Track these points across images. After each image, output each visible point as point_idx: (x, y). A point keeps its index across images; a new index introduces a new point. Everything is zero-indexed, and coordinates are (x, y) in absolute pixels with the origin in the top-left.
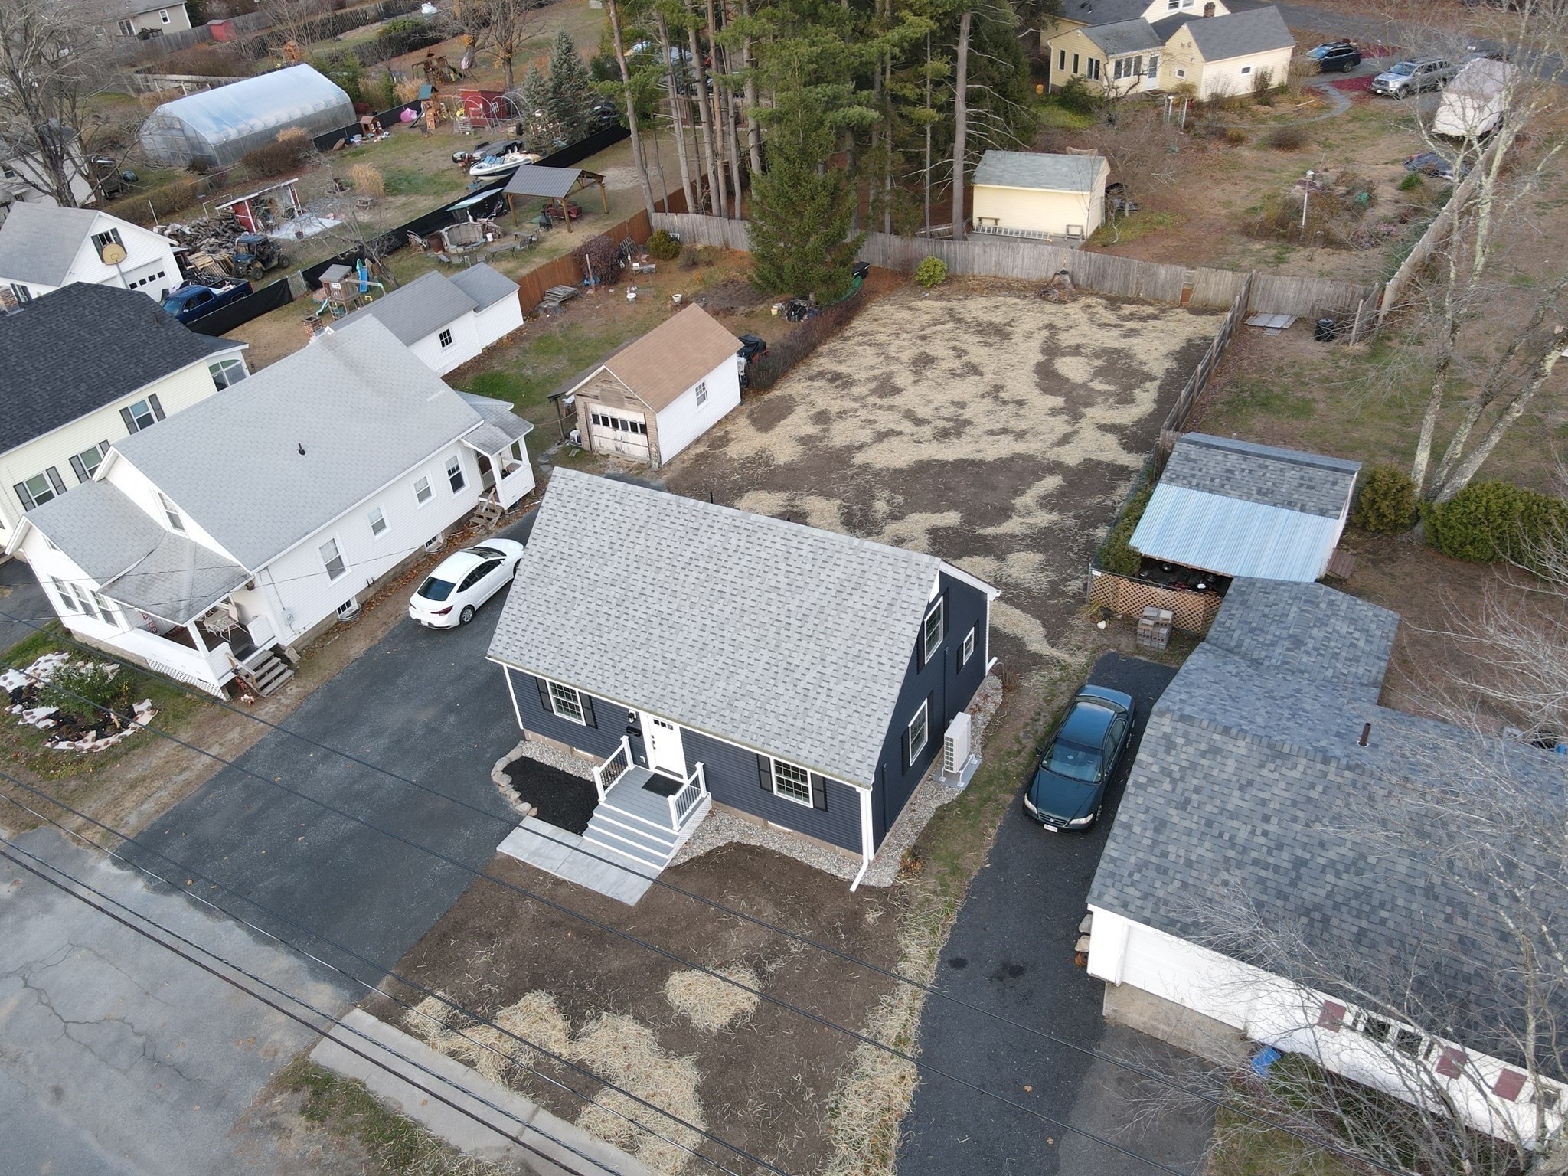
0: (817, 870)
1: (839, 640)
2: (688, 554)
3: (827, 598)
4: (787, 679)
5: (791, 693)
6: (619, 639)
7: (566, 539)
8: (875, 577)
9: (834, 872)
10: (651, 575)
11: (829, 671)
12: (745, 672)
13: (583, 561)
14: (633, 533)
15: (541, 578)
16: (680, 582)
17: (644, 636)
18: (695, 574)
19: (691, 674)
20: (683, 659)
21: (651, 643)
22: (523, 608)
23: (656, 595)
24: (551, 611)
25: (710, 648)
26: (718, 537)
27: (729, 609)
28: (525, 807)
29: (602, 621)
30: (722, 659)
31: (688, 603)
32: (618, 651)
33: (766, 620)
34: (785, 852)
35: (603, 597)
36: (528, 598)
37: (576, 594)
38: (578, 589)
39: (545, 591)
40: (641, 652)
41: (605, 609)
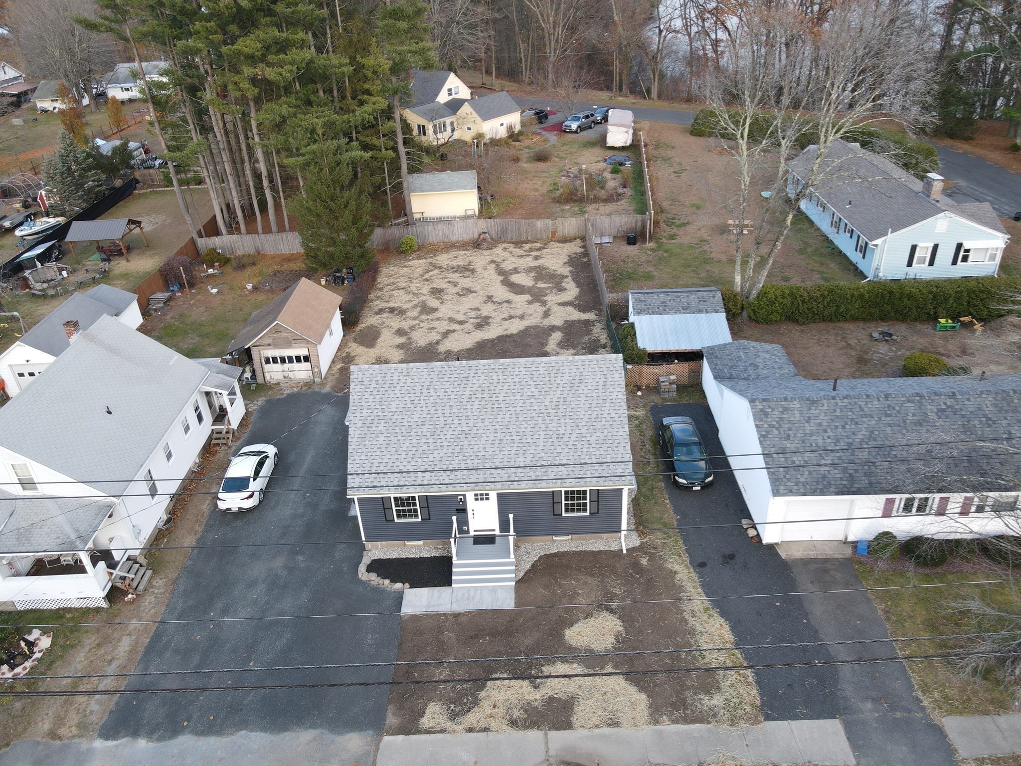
0: (597, 552)
1: (583, 413)
2: (468, 393)
3: (566, 392)
4: (560, 443)
5: (566, 450)
6: (441, 455)
7: (378, 407)
8: (588, 374)
9: (607, 549)
10: (447, 411)
11: (584, 431)
12: (533, 447)
13: (396, 417)
14: (425, 391)
15: (369, 435)
16: (469, 410)
17: (457, 449)
18: (477, 402)
19: (499, 460)
20: (490, 453)
21: (465, 450)
22: (363, 457)
23: (456, 422)
24: (385, 453)
25: (505, 441)
26: (483, 378)
27: (508, 416)
28: (398, 586)
29: (425, 448)
30: (515, 445)
31: (479, 420)
32: (443, 462)
33: (534, 415)
34: (574, 549)
35: (419, 434)
36: (364, 450)
37: (399, 438)
38: (399, 434)
39: (375, 442)
40: (460, 458)
41: (424, 440)
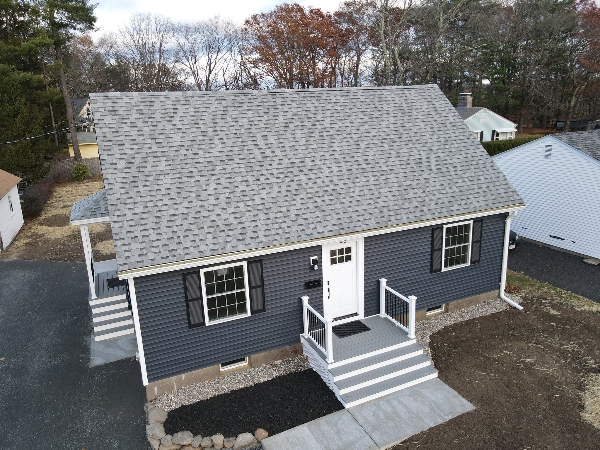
1: (429, 137)
2: (281, 121)
3: (399, 118)
4: (422, 169)
5: (433, 175)
10: (261, 142)
11: (440, 154)
12: (393, 175)
13: (183, 152)
15: (142, 178)
16: (291, 139)
18: (298, 131)
19: (357, 193)
20: (342, 186)
21: (305, 186)
23: (278, 153)
24: (178, 200)
25: (355, 171)
26: (294, 105)
27: (344, 143)
29: (243, 187)
30: (370, 174)
31: (310, 150)
32: (280, 204)
33: (376, 141)
35: (229, 171)
36: (139, 199)
37: (197, 178)
38: (196, 173)
39: (156, 187)
40: (302, 196)
41: (238, 178)
